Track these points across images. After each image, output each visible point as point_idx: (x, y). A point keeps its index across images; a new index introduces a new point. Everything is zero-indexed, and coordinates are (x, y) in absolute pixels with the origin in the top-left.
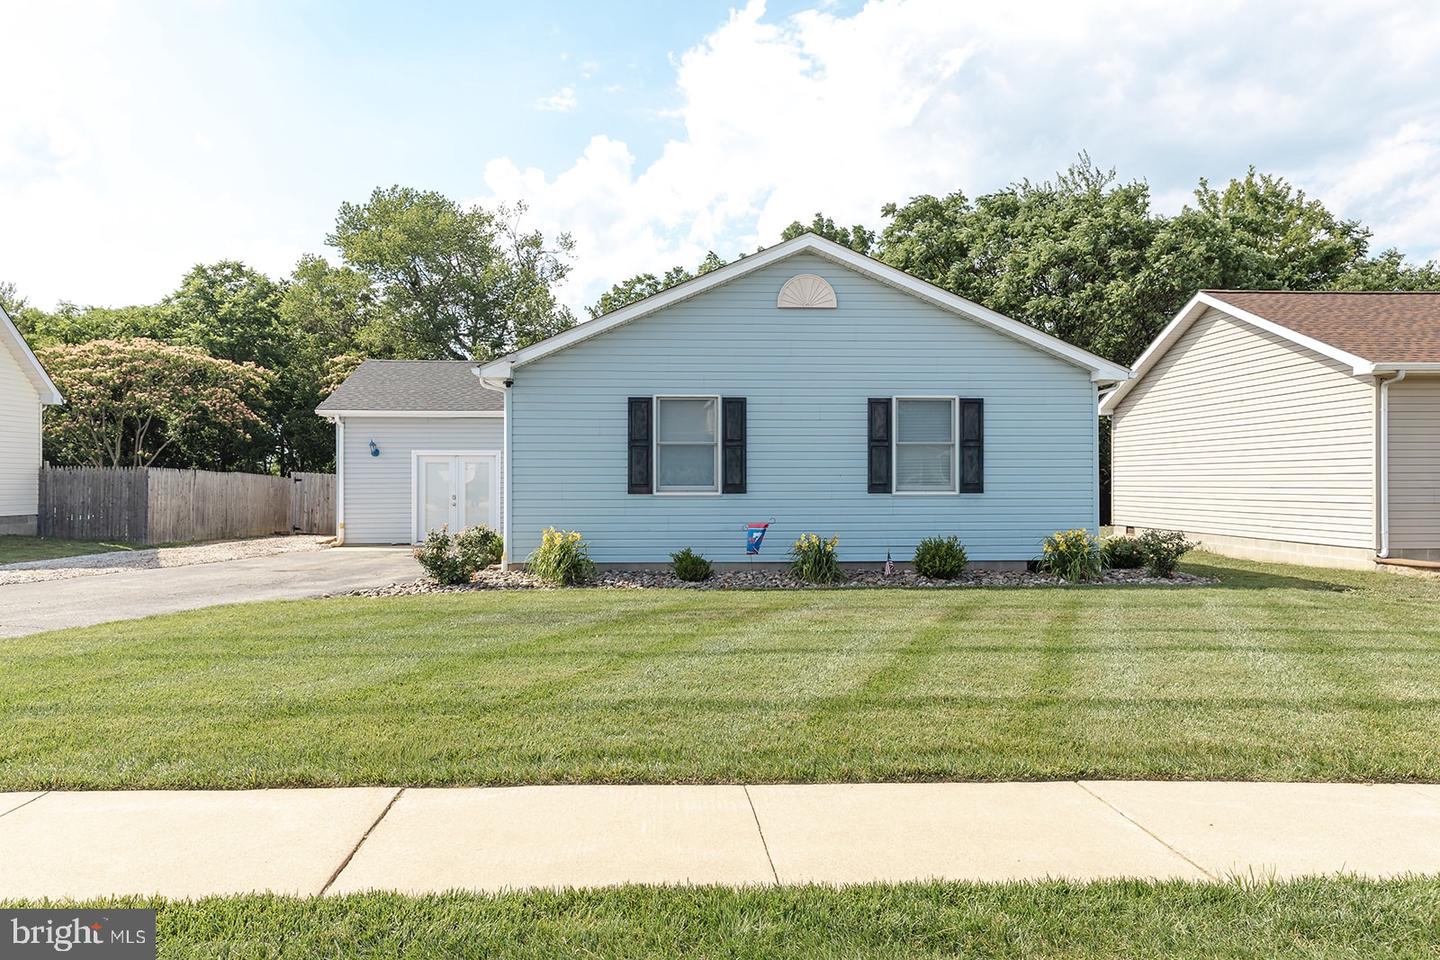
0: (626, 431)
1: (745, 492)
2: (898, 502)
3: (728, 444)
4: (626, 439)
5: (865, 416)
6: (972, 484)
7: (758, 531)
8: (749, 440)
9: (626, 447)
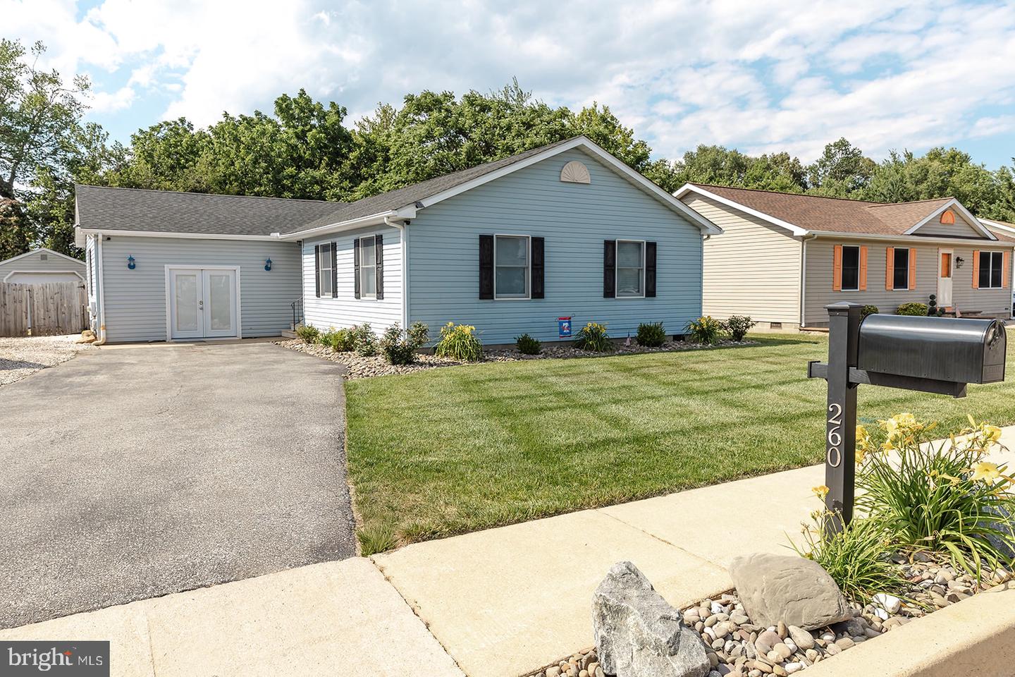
0: (478, 258)
1: (543, 298)
2: (618, 303)
3: (535, 267)
4: (478, 263)
5: (603, 251)
6: (651, 293)
7: (565, 322)
8: (546, 264)
9: (478, 268)
